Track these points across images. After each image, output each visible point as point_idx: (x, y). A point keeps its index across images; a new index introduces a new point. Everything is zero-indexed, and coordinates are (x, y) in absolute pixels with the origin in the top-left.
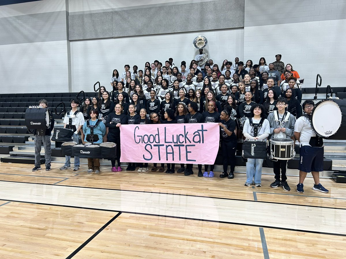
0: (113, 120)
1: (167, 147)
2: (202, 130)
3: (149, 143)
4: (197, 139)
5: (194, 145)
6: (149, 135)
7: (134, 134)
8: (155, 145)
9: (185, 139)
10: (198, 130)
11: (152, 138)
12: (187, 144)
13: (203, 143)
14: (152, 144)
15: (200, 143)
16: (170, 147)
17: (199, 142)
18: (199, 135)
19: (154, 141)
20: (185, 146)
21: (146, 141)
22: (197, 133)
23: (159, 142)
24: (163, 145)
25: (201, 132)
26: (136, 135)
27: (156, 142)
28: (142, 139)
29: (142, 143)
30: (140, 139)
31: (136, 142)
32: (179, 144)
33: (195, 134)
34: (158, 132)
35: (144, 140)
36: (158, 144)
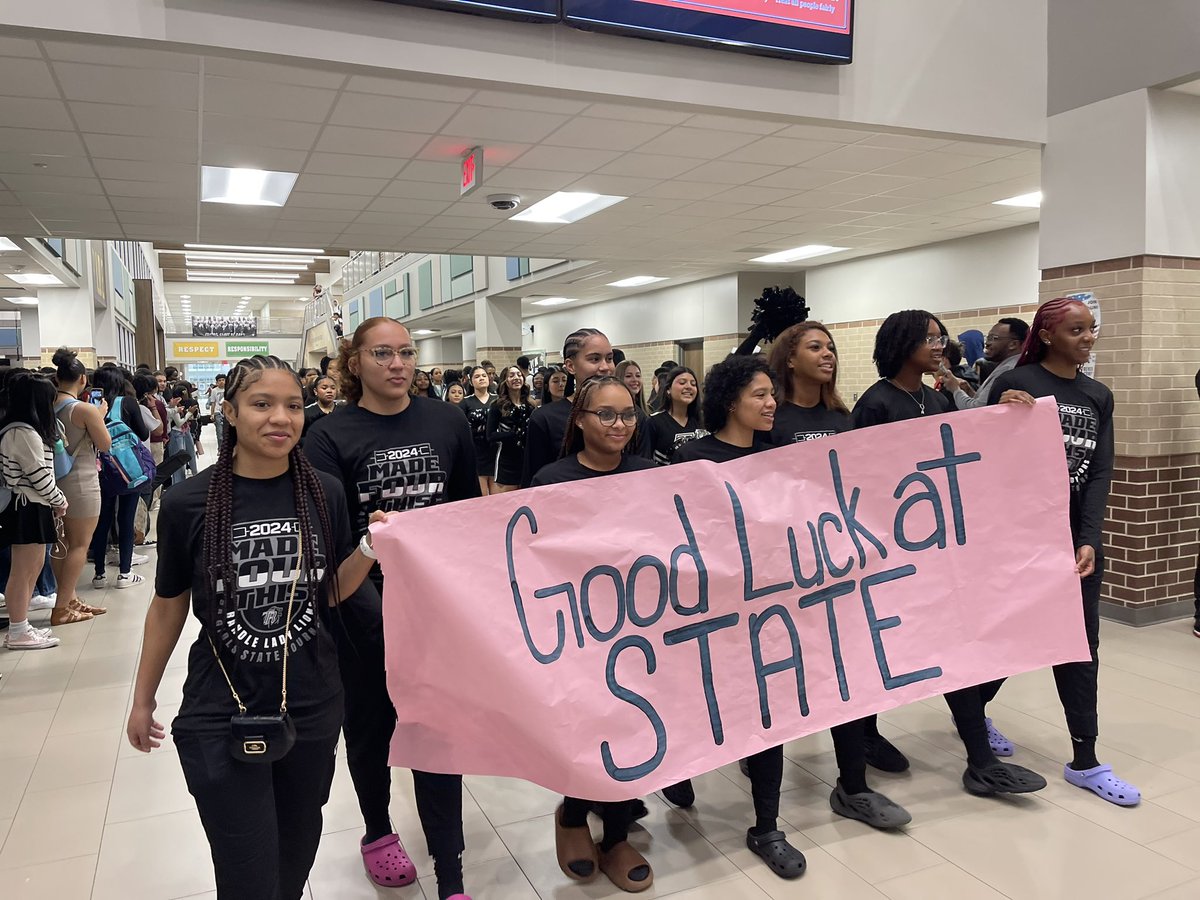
0: (380, 476)
1: (756, 623)
2: (950, 460)
3: (629, 629)
4: (920, 522)
5: (909, 570)
6: (623, 565)
7: (514, 584)
8: (673, 637)
9: (856, 542)
10: (921, 466)
11: (648, 580)
12: (869, 571)
13: (961, 539)
14: (654, 635)
15: (942, 546)
16: (776, 624)
17: (938, 538)
18: (933, 495)
19: (669, 608)
20: (858, 586)
21: (604, 619)
22: (918, 487)
23: (702, 606)
24: (730, 620)
25: (939, 476)
26: (527, 587)
27: (678, 609)
28: (573, 608)
29: (581, 644)
30: (560, 614)
31: (534, 652)
32: (829, 581)
33: (906, 495)
34: (688, 530)
35: (588, 619)
36: (699, 618)
